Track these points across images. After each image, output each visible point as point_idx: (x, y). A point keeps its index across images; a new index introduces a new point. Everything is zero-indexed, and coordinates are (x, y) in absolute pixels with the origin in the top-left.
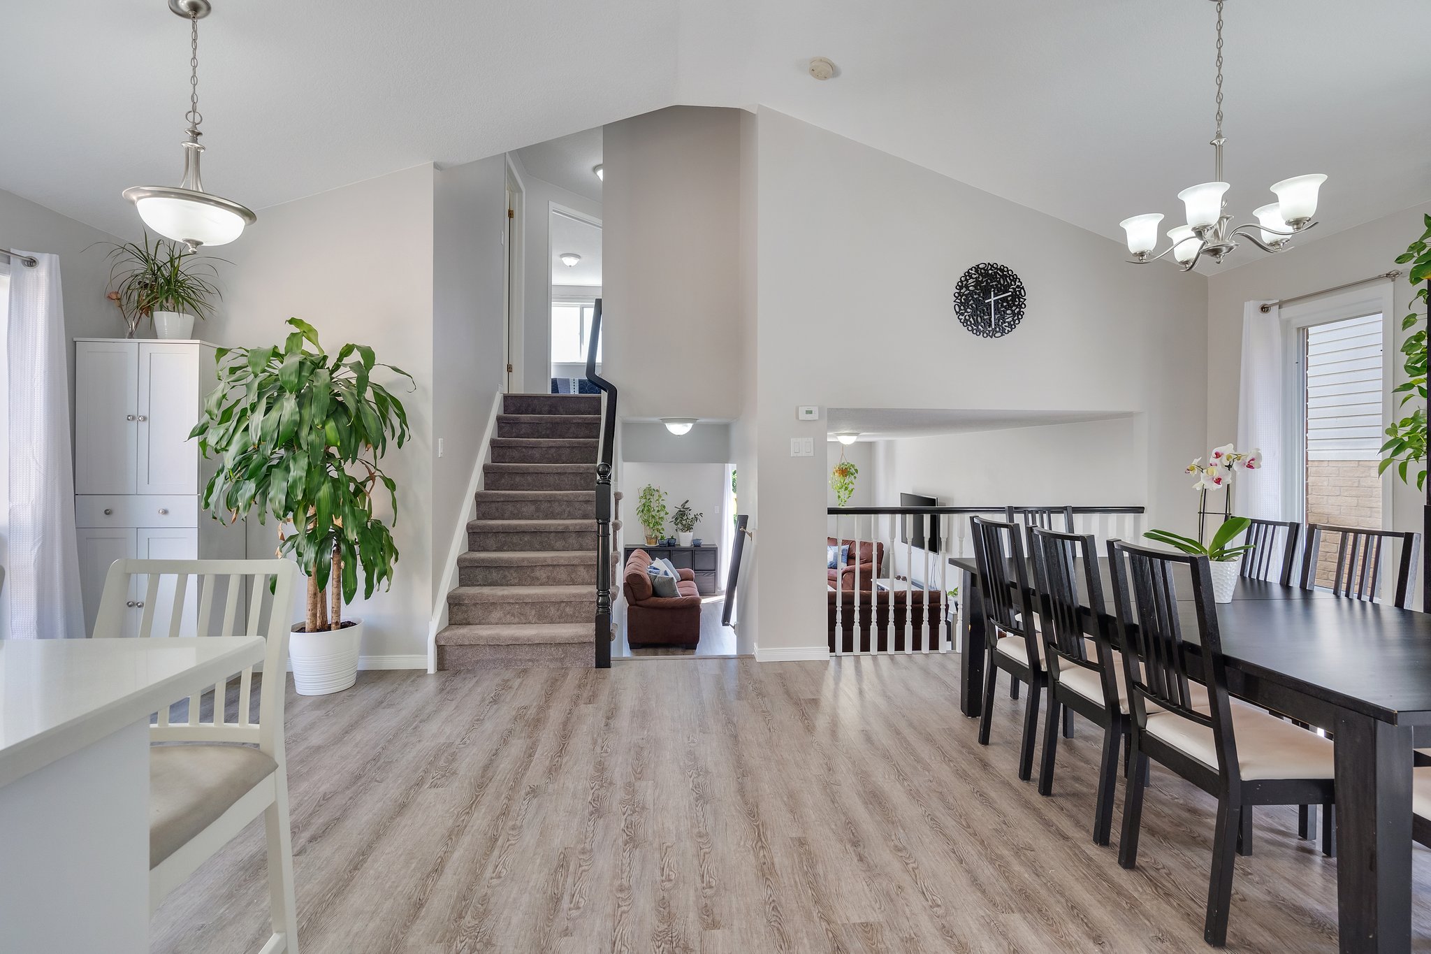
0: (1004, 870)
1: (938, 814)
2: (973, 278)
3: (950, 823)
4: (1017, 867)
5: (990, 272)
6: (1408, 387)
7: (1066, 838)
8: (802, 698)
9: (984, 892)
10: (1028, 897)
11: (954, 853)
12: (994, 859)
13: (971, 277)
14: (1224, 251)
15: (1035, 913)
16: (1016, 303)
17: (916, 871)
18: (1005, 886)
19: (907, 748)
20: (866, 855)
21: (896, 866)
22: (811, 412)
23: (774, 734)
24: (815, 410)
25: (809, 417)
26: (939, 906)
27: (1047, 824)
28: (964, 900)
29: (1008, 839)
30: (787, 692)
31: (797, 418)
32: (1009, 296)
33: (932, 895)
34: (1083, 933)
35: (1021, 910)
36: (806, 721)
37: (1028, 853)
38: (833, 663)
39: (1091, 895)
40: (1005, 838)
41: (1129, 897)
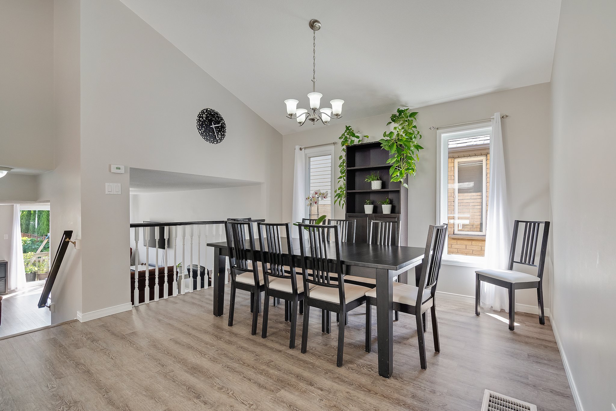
0: (267, 375)
1: (228, 364)
2: (205, 114)
3: (236, 365)
4: (271, 371)
5: (212, 113)
6: (341, 177)
7: (280, 351)
8: (124, 334)
9: (265, 388)
10: (282, 381)
11: (245, 378)
12: (262, 372)
13: (204, 114)
14: (316, 120)
15: (288, 386)
16: (223, 130)
17: (234, 394)
18: (272, 381)
19: (198, 340)
20: (207, 399)
21: (224, 398)
22: (119, 169)
23: (116, 360)
24: (122, 167)
25: (118, 171)
26: (252, 405)
27: (271, 349)
28: (260, 396)
29: (262, 361)
30: (113, 334)
31: (110, 171)
32: (220, 126)
33: (247, 401)
34: (306, 384)
35: (282, 388)
36: (134, 346)
37: (272, 363)
38: (134, 311)
39: (300, 368)
40: (260, 361)
41: (311, 363)
